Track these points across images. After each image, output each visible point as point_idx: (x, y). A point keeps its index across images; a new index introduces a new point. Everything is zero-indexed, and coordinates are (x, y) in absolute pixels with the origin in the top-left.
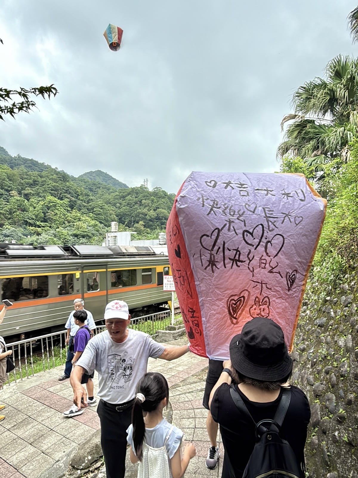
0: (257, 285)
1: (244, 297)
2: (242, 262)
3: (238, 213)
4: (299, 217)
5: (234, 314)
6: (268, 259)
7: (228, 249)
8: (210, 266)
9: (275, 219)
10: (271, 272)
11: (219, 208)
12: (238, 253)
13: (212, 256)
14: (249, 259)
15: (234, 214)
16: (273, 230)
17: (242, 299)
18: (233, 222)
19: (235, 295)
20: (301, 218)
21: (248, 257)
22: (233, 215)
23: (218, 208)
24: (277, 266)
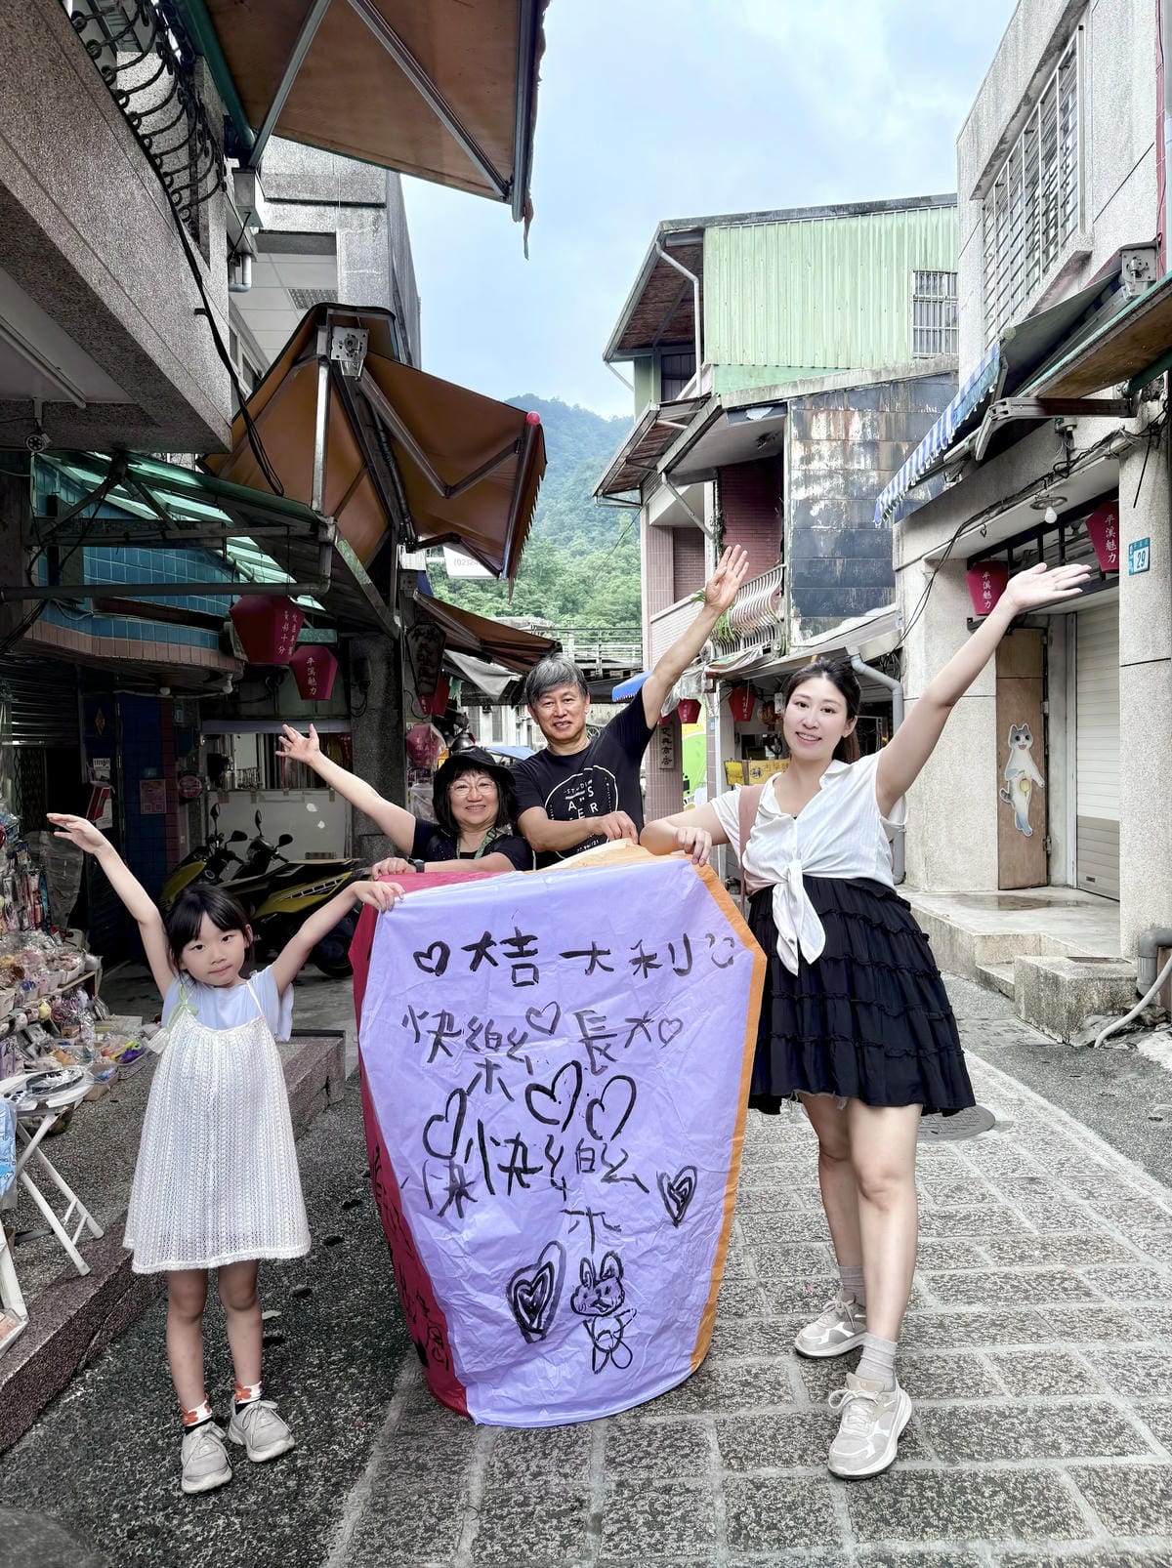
0: (578, 1223)
1: (549, 1265)
2: (533, 1171)
3: (509, 1039)
4: (670, 1023)
5: (532, 1321)
6: (598, 1146)
7: (492, 1139)
8: (454, 1202)
9: (608, 1040)
10: (608, 1179)
11: (459, 1033)
12: (520, 1149)
13: (456, 1171)
14: (550, 1158)
15: (498, 1045)
16: (604, 1068)
17: (547, 1272)
18: (497, 1066)
19: (528, 1269)
20: (676, 1024)
21: (547, 1153)
22: (496, 1048)
23: (453, 1035)
24: (624, 1160)
